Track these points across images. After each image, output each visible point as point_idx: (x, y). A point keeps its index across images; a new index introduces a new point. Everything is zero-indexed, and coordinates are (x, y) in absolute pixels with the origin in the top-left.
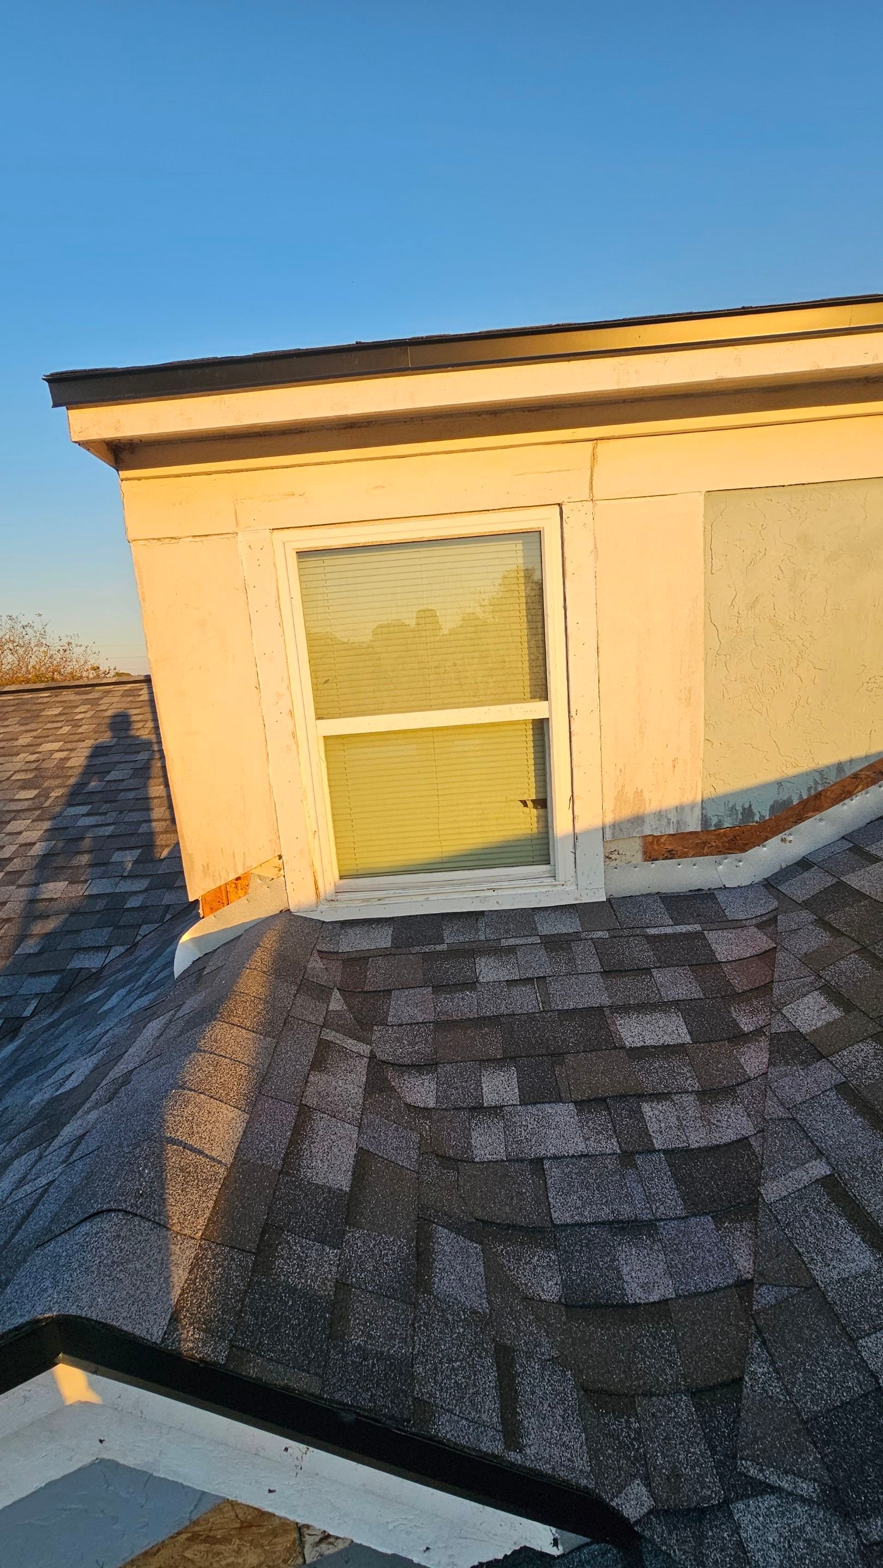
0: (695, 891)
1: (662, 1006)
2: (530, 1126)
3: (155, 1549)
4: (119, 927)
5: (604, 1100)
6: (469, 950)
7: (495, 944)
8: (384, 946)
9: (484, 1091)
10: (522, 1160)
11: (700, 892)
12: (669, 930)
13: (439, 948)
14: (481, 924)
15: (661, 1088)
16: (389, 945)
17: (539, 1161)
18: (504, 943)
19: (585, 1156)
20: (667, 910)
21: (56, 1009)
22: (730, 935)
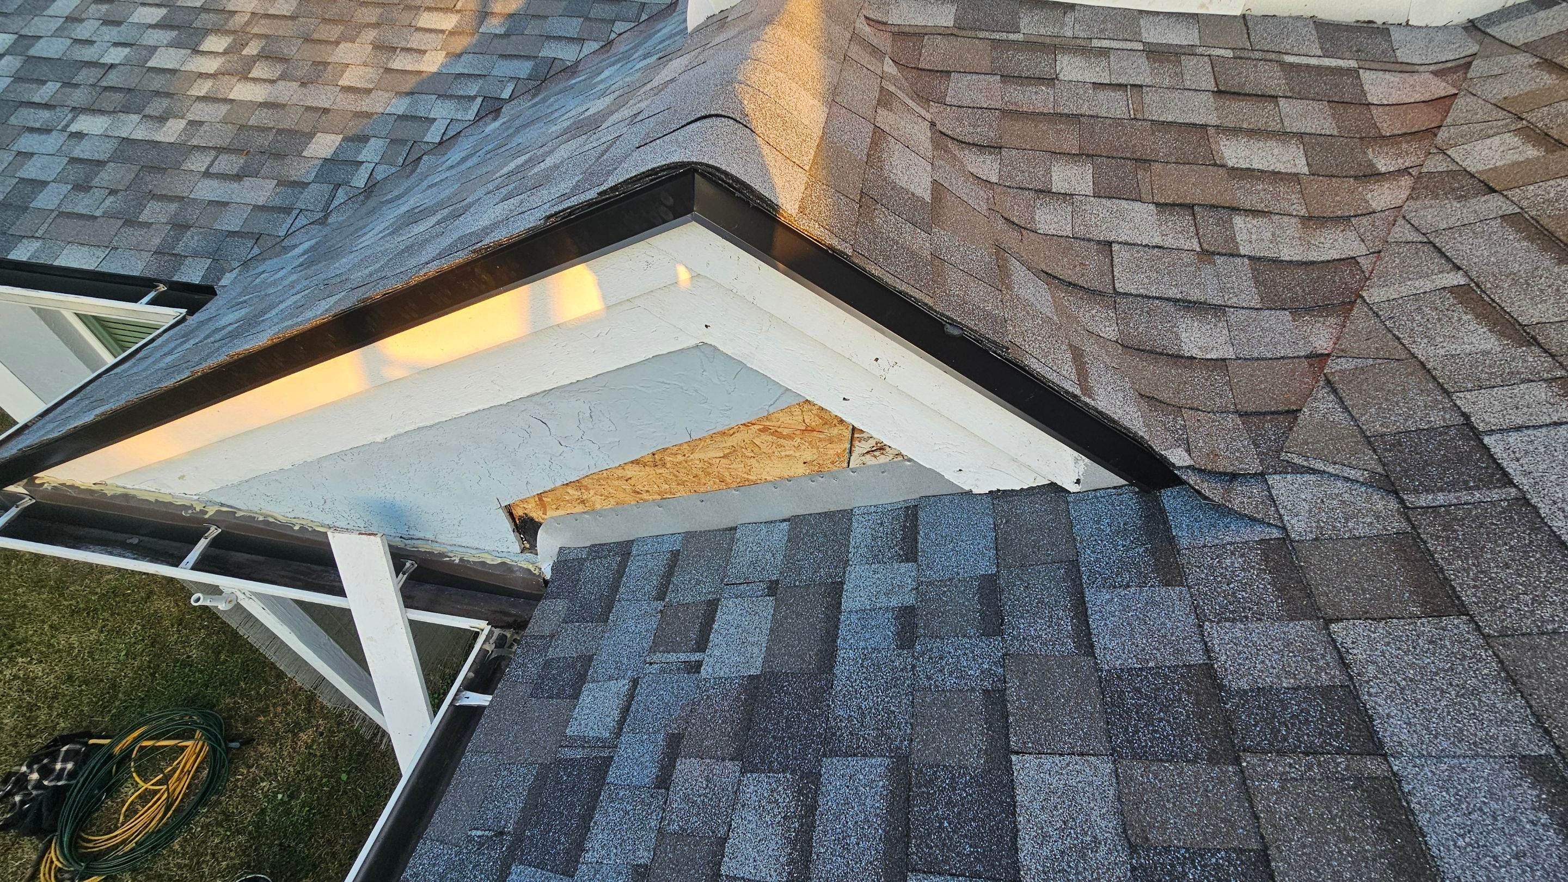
0: (1364, 22)
1: (1283, 136)
2: (1101, 215)
3: (731, 432)
4: (590, 19)
5: (1191, 207)
6: (1051, 45)
7: (1083, 43)
8: (945, 25)
9: (1053, 179)
10: (1089, 240)
11: (1370, 25)
12: (1314, 61)
13: (1012, 37)
14: (1069, 18)
15: (1261, 207)
16: (951, 24)
17: (1110, 244)
18: (1096, 43)
19: (1160, 247)
20: (1320, 38)
21: (534, 96)
22: (1392, 79)
